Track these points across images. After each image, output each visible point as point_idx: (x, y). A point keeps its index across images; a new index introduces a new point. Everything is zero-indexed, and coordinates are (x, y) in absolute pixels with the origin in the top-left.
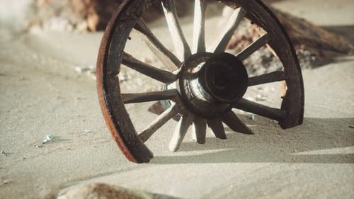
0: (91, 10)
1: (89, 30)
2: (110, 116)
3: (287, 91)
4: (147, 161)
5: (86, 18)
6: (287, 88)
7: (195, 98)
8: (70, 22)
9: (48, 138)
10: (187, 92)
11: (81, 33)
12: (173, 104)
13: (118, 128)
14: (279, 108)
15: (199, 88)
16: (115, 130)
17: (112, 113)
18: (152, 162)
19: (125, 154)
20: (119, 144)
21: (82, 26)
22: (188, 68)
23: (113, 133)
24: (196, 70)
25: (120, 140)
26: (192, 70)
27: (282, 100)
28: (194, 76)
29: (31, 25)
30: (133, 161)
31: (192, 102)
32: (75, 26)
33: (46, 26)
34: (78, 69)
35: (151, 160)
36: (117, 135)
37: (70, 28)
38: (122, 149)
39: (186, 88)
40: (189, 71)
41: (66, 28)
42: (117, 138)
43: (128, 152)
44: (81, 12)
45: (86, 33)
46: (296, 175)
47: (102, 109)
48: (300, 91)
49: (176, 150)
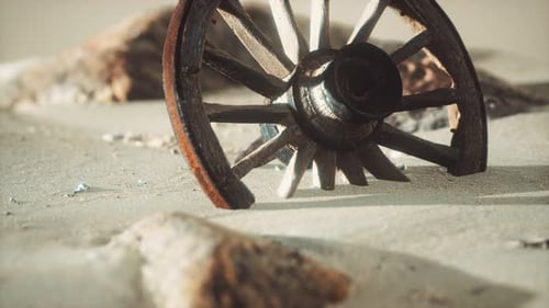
0: (119, 69)
1: (115, 99)
2: (187, 134)
3: (460, 120)
4: (246, 206)
5: (109, 81)
6: (459, 115)
7: (318, 114)
8: (83, 90)
9: (81, 186)
10: (305, 105)
11: (102, 104)
12: (281, 129)
13: (199, 152)
14: (449, 144)
15: (325, 97)
16: (194, 156)
17: (190, 129)
18: (254, 209)
19: (211, 195)
20: (201, 180)
21: (104, 94)
22: (306, 70)
23: (192, 163)
24: (319, 72)
25: (203, 172)
26: (311, 73)
27: (451, 134)
28: (316, 81)
29: (16, 101)
30: (222, 207)
31: (313, 121)
32: (91, 95)
33: (42, 99)
34: (108, 138)
35: (252, 206)
36: (198, 164)
37: (83, 98)
38: (206, 188)
39: (303, 100)
40: (308, 74)
41: (76, 100)
42: (197, 169)
43: (216, 192)
44: (101, 74)
45: (110, 104)
46: (486, 217)
47: (173, 125)
48: (481, 122)
49: (290, 195)
